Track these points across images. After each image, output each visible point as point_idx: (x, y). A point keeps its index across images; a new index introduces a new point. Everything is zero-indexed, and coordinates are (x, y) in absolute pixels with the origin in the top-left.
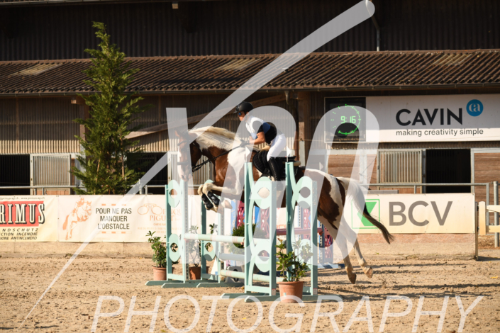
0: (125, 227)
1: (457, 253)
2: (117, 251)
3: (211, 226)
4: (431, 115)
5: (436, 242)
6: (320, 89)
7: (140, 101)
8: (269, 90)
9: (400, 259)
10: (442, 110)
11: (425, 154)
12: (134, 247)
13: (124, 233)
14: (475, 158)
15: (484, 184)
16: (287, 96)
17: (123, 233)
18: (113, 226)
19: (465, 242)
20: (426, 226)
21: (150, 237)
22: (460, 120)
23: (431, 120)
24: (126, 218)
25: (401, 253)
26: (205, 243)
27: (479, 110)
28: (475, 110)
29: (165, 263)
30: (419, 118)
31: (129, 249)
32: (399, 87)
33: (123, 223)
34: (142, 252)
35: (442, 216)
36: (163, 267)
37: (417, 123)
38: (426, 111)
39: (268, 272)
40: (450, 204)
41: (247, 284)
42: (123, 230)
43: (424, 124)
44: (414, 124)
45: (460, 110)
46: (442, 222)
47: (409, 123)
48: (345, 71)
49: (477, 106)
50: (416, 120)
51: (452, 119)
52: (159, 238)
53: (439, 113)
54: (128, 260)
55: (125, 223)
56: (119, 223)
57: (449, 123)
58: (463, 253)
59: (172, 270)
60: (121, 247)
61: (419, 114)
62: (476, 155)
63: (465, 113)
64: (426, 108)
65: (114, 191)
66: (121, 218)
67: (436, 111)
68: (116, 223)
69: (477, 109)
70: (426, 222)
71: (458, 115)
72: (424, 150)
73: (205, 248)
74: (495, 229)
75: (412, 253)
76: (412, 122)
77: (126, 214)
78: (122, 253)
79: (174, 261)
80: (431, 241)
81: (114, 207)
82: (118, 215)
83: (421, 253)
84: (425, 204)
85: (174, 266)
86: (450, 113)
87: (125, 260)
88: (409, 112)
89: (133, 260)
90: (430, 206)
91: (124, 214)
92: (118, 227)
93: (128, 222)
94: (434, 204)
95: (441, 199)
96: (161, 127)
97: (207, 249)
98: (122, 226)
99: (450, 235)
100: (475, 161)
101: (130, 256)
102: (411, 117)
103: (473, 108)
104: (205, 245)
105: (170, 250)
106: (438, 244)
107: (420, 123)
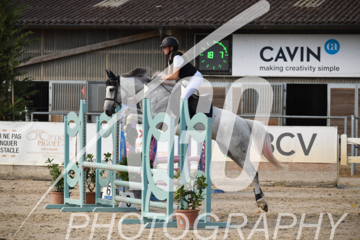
0: (15, 151)
1: (320, 181)
2: (7, 173)
3: (105, 154)
4: (292, 52)
5: (301, 171)
6: (191, 26)
7: (29, 35)
8: (144, 26)
9: (267, 186)
10: (302, 49)
11: (285, 88)
12: (23, 169)
13: (14, 156)
14: (331, 93)
15: (342, 117)
16: (161, 32)
17: (12, 156)
18: (4, 150)
19: (327, 171)
20: (292, 156)
21: (49, 164)
22: (318, 57)
23: (292, 57)
24: (15, 143)
25: (269, 180)
26: (100, 171)
27: (336, 49)
28: (332, 49)
29: (63, 188)
30: (281, 55)
31: (18, 172)
32: (264, 26)
33: (13, 147)
34: (30, 175)
35: (307, 147)
36: (61, 192)
37: (279, 60)
38: (288, 49)
39: (166, 200)
40: (314, 136)
41: (144, 211)
42: (13, 154)
43: (285, 60)
44: (276, 60)
45: (319, 49)
46: (307, 152)
47: (272, 59)
48: (213, 10)
49: (334, 45)
50: (278, 57)
51: (311, 56)
52: (57, 165)
53: (299, 51)
54: (18, 182)
55: (15, 147)
56: (10, 147)
57: (308, 60)
58: (326, 181)
59: (69, 195)
60: (11, 170)
61: (281, 51)
62: (332, 90)
63: (323, 51)
64: (287, 46)
65: (4, 118)
66: (11, 142)
67: (296, 49)
68: (7, 147)
69: (334, 48)
70: (292, 152)
71: (316, 53)
72: (285, 84)
73: (100, 175)
74: (355, 159)
75: (279, 180)
76: (274, 58)
77: (16, 139)
78: (11, 174)
79: (72, 186)
80: (297, 169)
81: (5, 133)
82: (9, 140)
83: (287, 180)
84: (292, 136)
85: (70, 191)
86: (309, 51)
87: (15, 182)
88: (271, 49)
89: (22, 182)
90: (296, 137)
91: (14, 139)
92: (9, 151)
93: (17, 147)
94: (300, 136)
95: (307, 131)
96: (43, 58)
97: (102, 175)
98: (12, 150)
99: (314, 165)
100: (331, 96)
101: (19, 178)
102: (274, 54)
103: (330, 47)
104: (100, 172)
105: (68, 176)
106: (303, 172)
107: (282, 60)
